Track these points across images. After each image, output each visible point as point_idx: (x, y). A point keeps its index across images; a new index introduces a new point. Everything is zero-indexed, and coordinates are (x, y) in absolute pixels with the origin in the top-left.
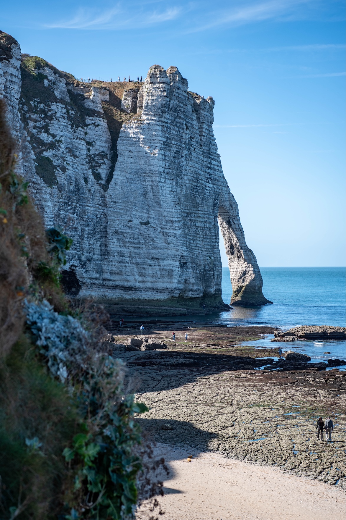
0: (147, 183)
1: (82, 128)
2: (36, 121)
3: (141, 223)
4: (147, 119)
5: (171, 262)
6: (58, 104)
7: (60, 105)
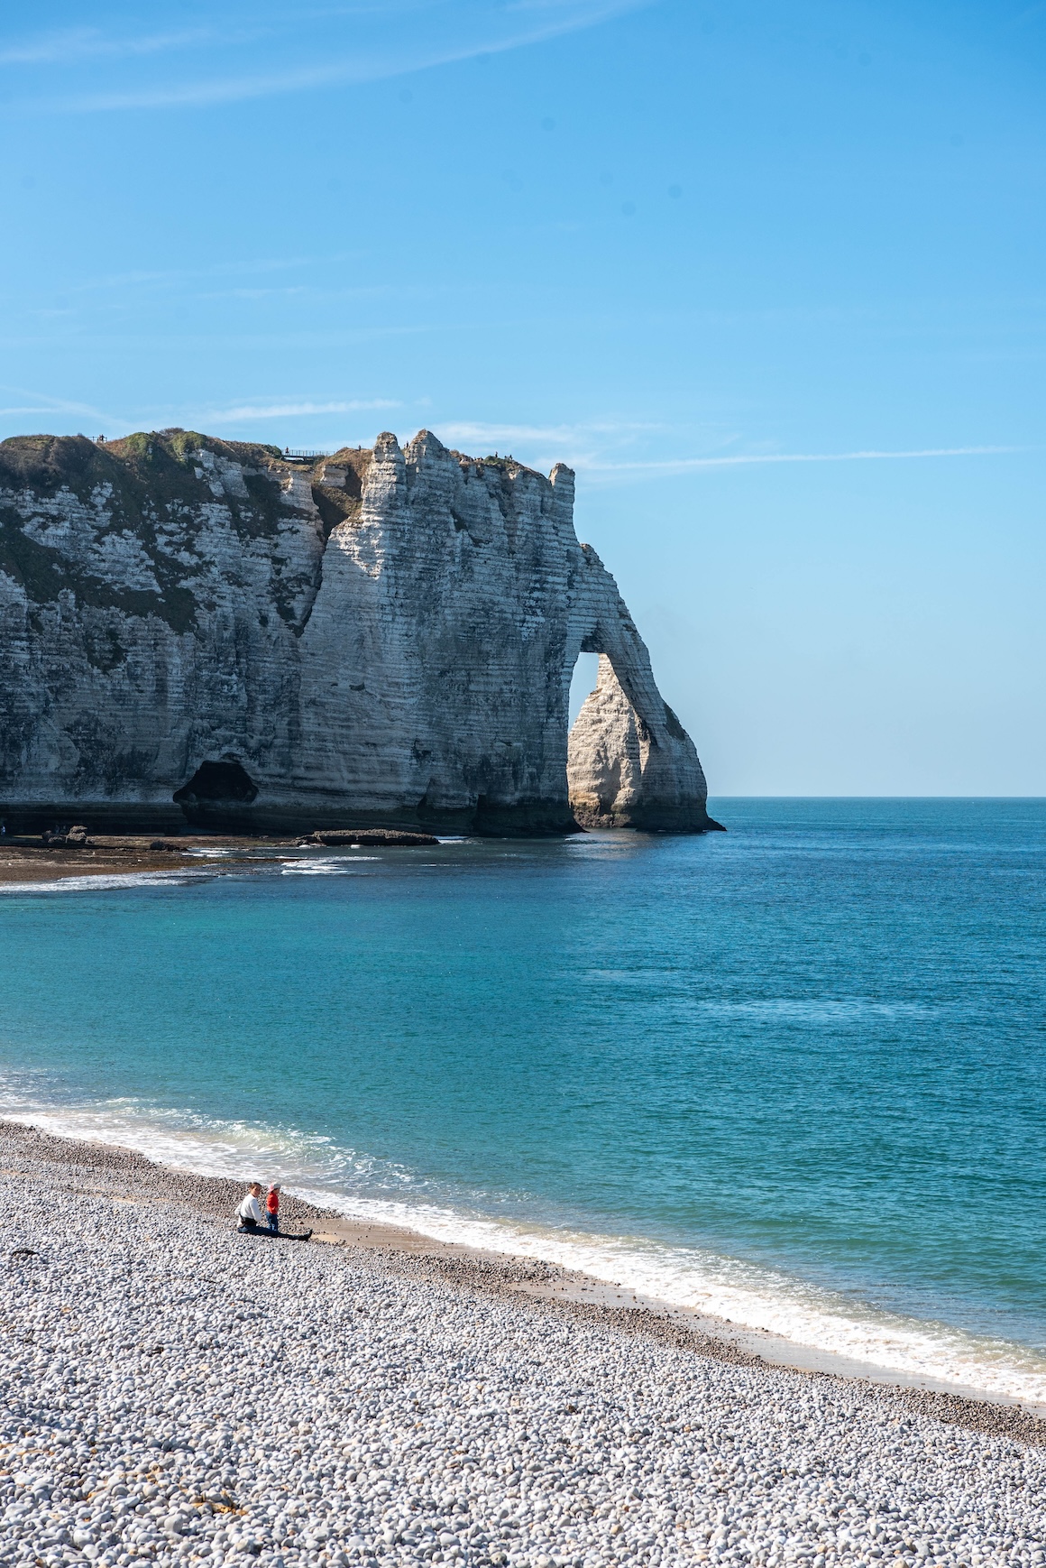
0: (364, 623)
1: (265, 537)
2: (171, 534)
3: (352, 687)
4: (368, 520)
5: (396, 750)
6: (214, 505)
7: (218, 506)
